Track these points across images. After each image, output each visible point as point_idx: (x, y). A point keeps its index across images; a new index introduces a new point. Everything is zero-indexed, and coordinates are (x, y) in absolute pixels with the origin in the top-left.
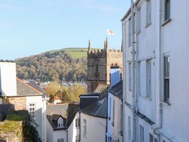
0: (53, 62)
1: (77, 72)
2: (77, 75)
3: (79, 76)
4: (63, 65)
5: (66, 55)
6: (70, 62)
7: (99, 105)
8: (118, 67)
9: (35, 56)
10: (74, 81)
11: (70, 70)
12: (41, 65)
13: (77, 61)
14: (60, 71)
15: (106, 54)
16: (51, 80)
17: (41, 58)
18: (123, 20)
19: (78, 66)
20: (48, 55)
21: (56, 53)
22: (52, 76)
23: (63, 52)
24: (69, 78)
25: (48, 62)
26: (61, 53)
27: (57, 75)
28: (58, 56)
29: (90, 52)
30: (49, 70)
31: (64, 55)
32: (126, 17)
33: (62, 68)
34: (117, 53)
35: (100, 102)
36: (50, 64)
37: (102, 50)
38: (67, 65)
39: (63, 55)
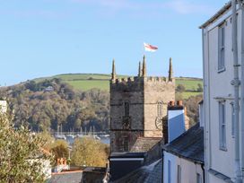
0: (41, 98)
1: (82, 115)
2: (83, 120)
3: (86, 122)
4: (58, 103)
5: (63, 86)
6: (70, 98)
7: (147, 174)
8: (181, 108)
9: (9, 88)
10: (77, 131)
11: (70, 111)
12: (19, 103)
13: (83, 96)
14: (53, 113)
15: (142, 84)
16: (36, 128)
17: (19, 92)
18: (204, 26)
19: (84, 104)
20: (31, 86)
21: (46, 83)
22: (38, 122)
23: (57, 80)
24: (69, 125)
25: (32, 98)
26: (54, 83)
27: (48, 121)
28: (49, 88)
29: (114, 81)
30: (34, 112)
31: (60, 86)
32: (211, 22)
33: (56, 108)
34: (161, 83)
35: (147, 167)
36: (35, 102)
37: (135, 78)
38: (65, 103)
39: (58, 87)
